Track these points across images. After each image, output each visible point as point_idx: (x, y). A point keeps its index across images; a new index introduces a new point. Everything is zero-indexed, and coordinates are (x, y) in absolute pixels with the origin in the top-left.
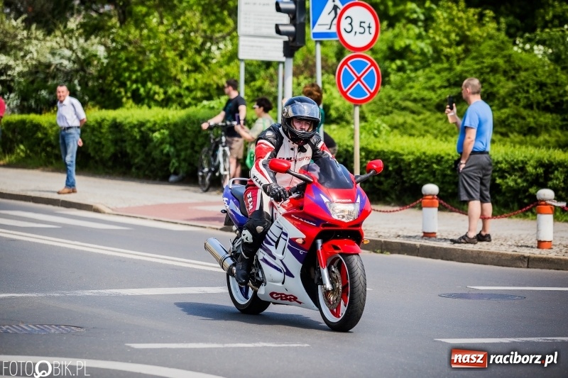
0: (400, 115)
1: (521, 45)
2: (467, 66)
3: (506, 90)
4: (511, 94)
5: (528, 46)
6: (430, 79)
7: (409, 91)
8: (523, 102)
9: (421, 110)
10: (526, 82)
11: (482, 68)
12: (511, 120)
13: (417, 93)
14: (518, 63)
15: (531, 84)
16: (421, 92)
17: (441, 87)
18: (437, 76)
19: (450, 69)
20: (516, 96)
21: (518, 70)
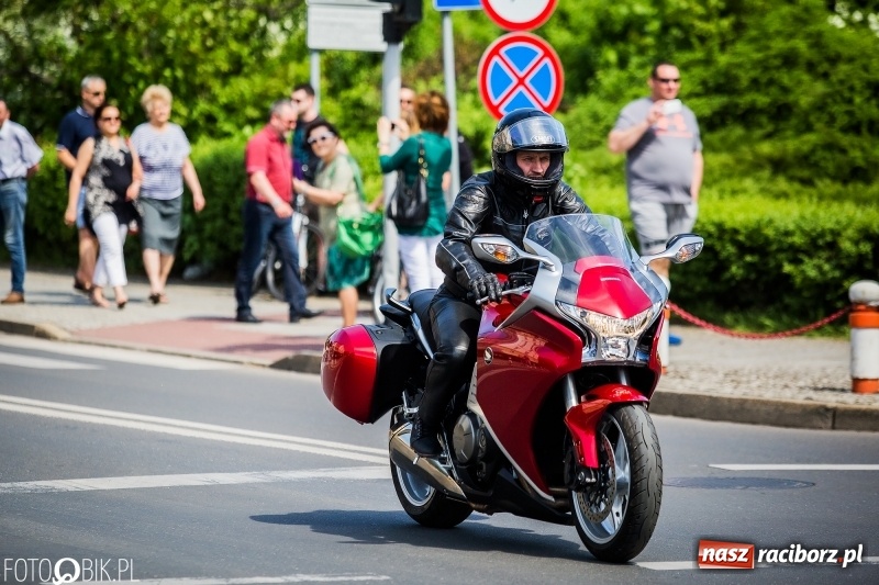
1: (846, 15)
4: (820, 106)
5: (857, 16)
12: (820, 154)
15: (857, 86)
19: (707, 62)
20: (829, 109)
21: (834, 60)
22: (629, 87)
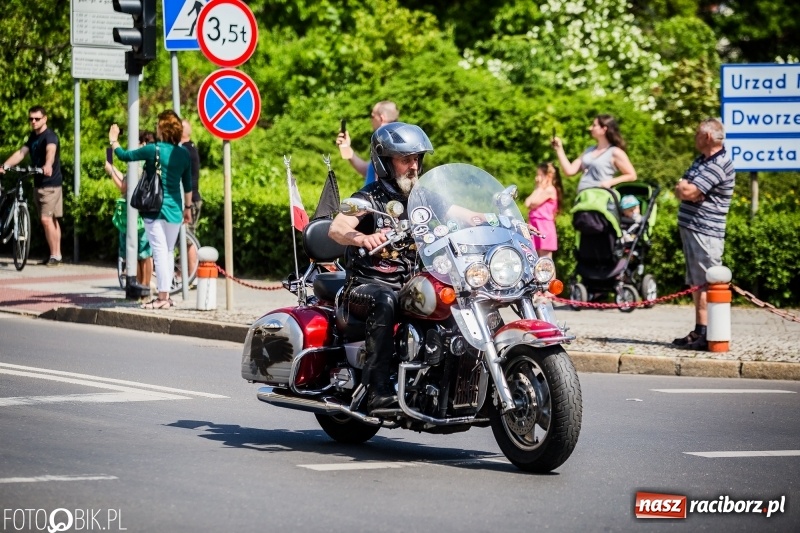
0: (301, 156)
1: (471, 59)
2: (394, 87)
3: (446, 121)
4: (452, 127)
5: (480, 61)
6: (345, 104)
7: (315, 122)
8: (468, 137)
9: (330, 149)
10: (473, 110)
11: (415, 91)
13: (325, 126)
14: (463, 84)
15: (479, 111)
16: (331, 123)
17: (358, 117)
18: (353, 102)
19: (371, 92)
20: (459, 128)
21: (463, 93)
22: (314, 110)
